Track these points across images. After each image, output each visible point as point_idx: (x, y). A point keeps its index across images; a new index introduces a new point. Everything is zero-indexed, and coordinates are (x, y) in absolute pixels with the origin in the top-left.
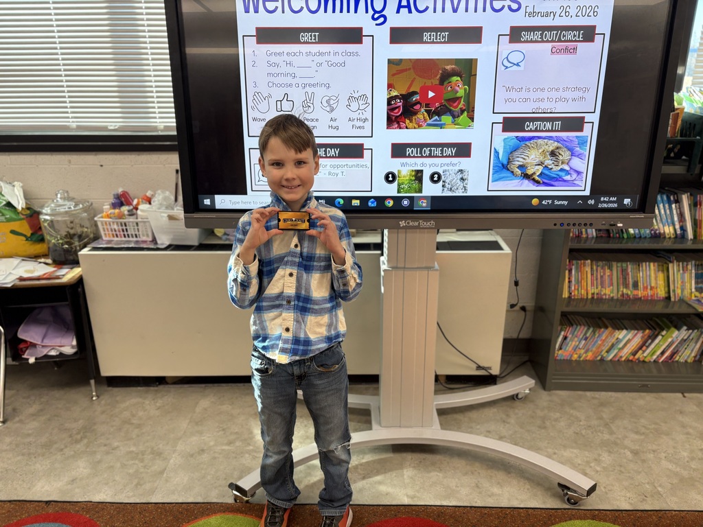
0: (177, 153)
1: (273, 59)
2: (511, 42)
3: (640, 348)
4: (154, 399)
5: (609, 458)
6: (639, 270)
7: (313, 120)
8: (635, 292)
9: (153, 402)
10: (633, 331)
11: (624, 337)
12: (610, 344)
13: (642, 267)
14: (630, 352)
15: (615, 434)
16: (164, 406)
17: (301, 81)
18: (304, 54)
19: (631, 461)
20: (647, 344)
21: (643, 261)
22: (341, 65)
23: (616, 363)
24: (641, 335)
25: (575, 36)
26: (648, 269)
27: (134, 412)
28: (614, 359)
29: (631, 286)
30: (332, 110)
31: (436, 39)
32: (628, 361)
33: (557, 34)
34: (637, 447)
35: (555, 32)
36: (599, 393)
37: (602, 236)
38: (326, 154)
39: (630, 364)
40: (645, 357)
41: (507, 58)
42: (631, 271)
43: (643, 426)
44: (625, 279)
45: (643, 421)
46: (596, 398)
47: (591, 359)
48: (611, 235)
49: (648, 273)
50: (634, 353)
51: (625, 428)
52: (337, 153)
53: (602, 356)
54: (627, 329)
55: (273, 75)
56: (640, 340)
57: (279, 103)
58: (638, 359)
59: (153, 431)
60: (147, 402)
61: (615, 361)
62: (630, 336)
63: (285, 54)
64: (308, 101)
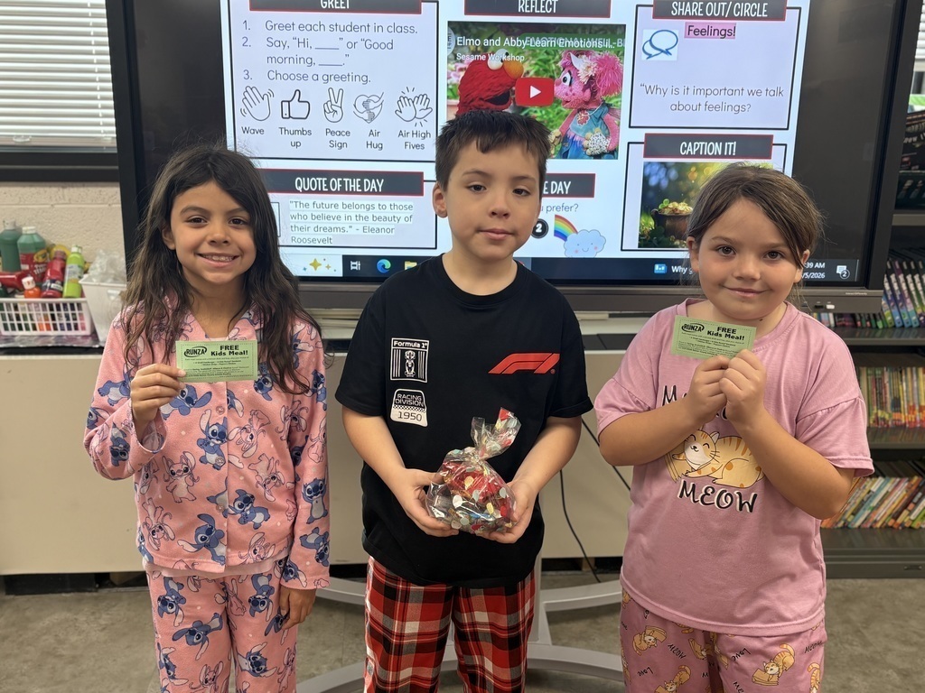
0: (118, 184)
1: (277, 35)
2: (656, 16)
3: (905, 507)
4: (93, 613)
5: (865, 683)
6: (902, 381)
7: (340, 133)
8: (896, 416)
9: (92, 618)
10: (893, 479)
11: (880, 489)
12: (858, 501)
13: (906, 374)
14: (889, 513)
15: (871, 645)
16: (113, 624)
17: (321, 71)
18: (327, 28)
19: (899, 687)
20: (915, 500)
21: (908, 366)
22: (386, 46)
23: (868, 531)
24: (906, 484)
25: (754, 10)
26: (915, 376)
27: (62, 637)
28: (864, 525)
29: (889, 405)
30: (372, 118)
31: (539, 9)
32: (886, 528)
33: (726, 7)
34: (906, 665)
35: (724, 4)
36: (843, 581)
37: (844, 325)
38: (362, 187)
39: (889, 533)
40: (913, 521)
41: (650, 40)
42: (889, 382)
43: (915, 632)
44: (881, 394)
45: (913, 623)
46: (839, 590)
47: (828, 526)
48: (859, 323)
49: (915, 385)
50: (896, 515)
51: (887, 636)
52: (380, 186)
53: (846, 521)
54: (884, 476)
55: (277, 60)
56: (905, 493)
57: (285, 105)
58: (902, 524)
59: (100, 667)
60: (82, 618)
61: (865, 529)
62: (889, 487)
63: (296, 27)
64: (333, 102)
